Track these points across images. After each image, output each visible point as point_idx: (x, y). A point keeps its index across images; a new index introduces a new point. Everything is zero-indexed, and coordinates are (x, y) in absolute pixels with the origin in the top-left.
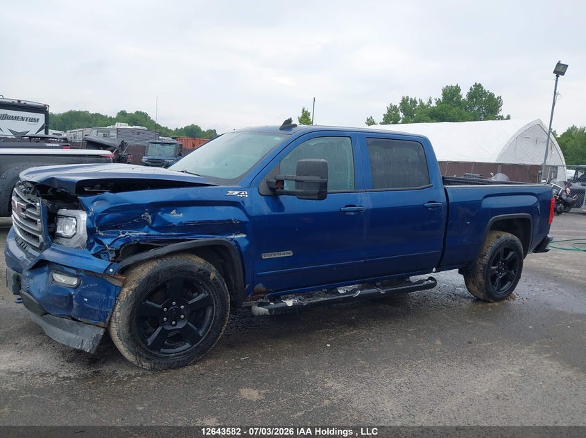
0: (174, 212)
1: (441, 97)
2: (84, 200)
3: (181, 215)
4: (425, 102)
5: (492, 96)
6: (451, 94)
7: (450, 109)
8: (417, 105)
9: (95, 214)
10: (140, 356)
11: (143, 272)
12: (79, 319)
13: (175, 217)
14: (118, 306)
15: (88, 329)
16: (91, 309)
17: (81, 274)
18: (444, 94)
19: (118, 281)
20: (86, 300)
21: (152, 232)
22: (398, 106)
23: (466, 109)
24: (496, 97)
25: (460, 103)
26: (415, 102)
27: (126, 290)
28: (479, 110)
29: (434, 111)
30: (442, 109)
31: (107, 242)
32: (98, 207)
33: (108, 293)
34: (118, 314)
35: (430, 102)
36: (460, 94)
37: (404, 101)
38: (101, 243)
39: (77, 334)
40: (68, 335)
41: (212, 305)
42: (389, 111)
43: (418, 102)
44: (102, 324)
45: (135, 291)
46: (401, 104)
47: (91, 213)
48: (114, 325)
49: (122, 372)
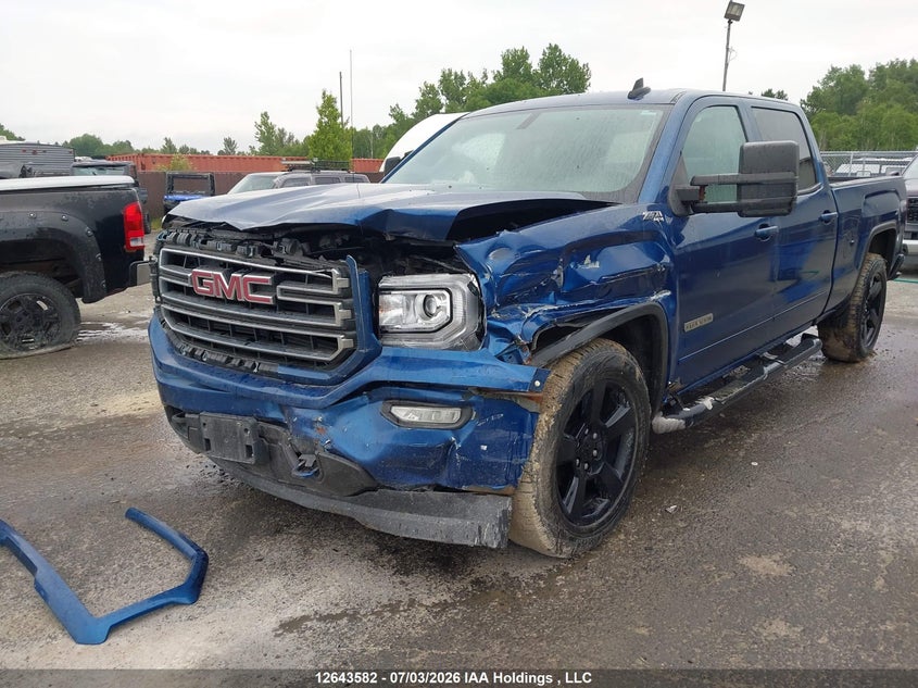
0: (588, 260)
1: (500, 68)
2: (474, 248)
3: (597, 265)
4: (479, 78)
5: (574, 64)
6: (515, 63)
7: (517, 87)
8: (466, 82)
9: (495, 275)
10: (564, 536)
11: (563, 379)
12: (464, 488)
13: (590, 268)
14: (535, 451)
15: (484, 503)
16: (493, 464)
17: (473, 399)
18: (506, 63)
19: (534, 403)
20: (484, 448)
21: (562, 303)
22: (436, 86)
23: (540, 85)
24: (581, 65)
25: (529, 76)
26: (463, 77)
27: (544, 418)
28: (558, 85)
29: (494, 90)
30: (505, 87)
31: (514, 328)
32: (497, 262)
33: (521, 428)
34: (536, 466)
35: (485, 76)
36: (529, 62)
37: (446, 78)
38: (503, 334)
39: (465, 517)
40: (444, 522)
41: (634, 427)
42: (423, 95)
43: (467, 78)
44: (510, 489)
45: (557, 417)
46: (441, 82)
47: (487, 276)
48: (529, 488)
49: (525, 572)
